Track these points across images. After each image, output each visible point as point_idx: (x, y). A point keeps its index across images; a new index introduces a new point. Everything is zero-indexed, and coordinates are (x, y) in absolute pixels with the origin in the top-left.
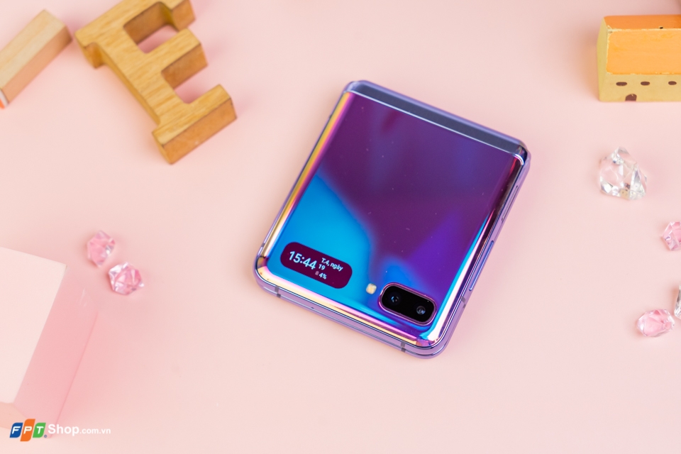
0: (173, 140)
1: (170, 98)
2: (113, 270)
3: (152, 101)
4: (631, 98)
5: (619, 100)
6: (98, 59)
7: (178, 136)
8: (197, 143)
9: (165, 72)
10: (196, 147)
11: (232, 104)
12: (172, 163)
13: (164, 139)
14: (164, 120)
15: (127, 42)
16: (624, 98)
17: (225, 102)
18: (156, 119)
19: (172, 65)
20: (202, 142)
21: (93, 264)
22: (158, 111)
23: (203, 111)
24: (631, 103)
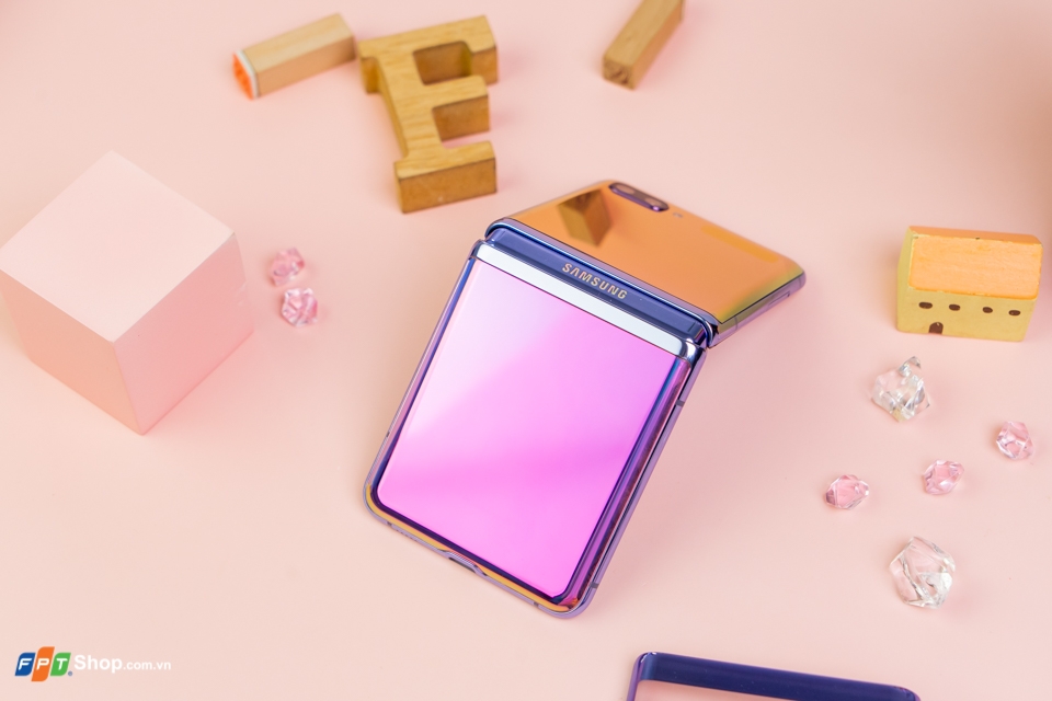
0: (412, 178)
1: (430, 136)
2: (290, 291)
3: (408, 133)
4: (936, 329)
5: (919, 332)
6: (374, 84)
7: (421, 176)
8: (441, 199)
9: (437, 110)
10: (437, 205)
11: (494, 168)
12: (405, 211)
13: (405, 173)
14: (413, 155)
15: (410, 68)
16: (928, 328)
17: (487, 161)
18: (405, 150)
19: (447, 106)
20: (447, 202)
21: (272, 282)
22: (411, 144)
23: (459, 160)
24: (935, 337)
